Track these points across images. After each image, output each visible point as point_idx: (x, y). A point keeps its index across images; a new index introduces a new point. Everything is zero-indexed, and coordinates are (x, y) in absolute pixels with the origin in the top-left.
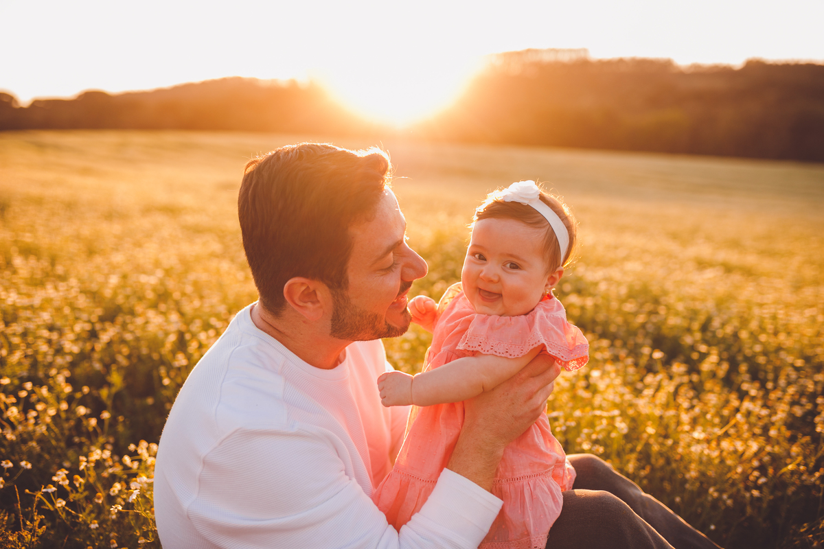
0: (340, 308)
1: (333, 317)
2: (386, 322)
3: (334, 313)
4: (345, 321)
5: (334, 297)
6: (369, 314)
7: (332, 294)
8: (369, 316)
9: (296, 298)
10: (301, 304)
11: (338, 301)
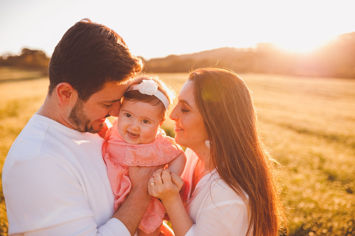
0: (77, 108)
1: (73, 109)
2: (92, 125)
3: (74, 108)
4: (77, 115)
5: (77, 101)
6: (88, 119)
7: (78, 100)
8: (87, 120)
9: (61, 91)
10: (61, 94)
11: (78, 104)
